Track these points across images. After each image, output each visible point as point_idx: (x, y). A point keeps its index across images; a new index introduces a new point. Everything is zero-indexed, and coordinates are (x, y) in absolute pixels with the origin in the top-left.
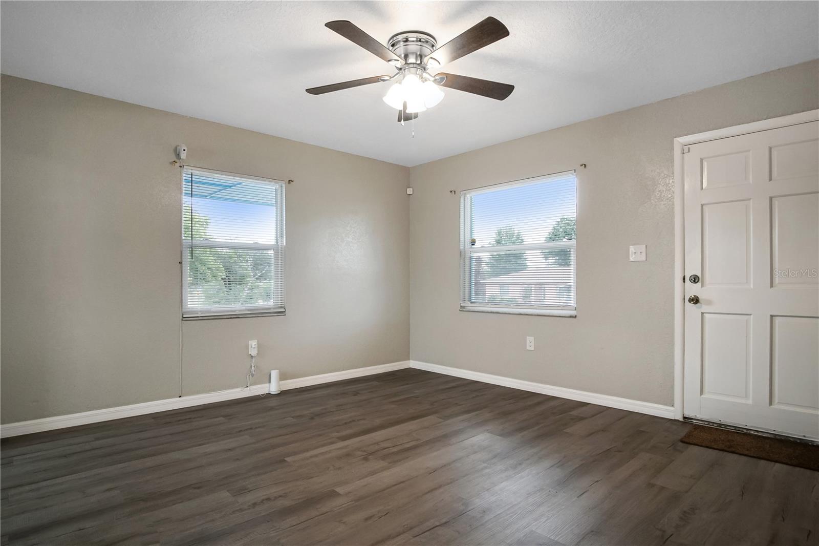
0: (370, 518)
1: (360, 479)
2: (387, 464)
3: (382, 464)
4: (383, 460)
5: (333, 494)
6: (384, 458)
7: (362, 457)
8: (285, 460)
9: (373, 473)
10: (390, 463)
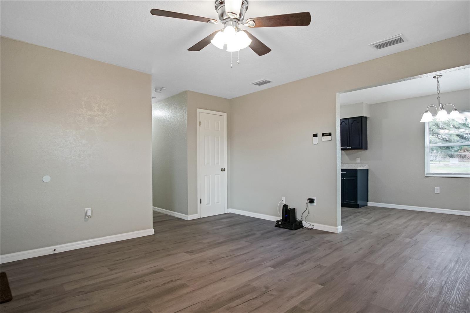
0: (252, 259)
1: (263, 274)
2: (251, 284)
3: (255, 284)
4: (254, 288)
5: (273, 266)
6: (254, 289)
7: (270, 290)
8: (321, 285)
9: (257, 278)
10: (250, 285)
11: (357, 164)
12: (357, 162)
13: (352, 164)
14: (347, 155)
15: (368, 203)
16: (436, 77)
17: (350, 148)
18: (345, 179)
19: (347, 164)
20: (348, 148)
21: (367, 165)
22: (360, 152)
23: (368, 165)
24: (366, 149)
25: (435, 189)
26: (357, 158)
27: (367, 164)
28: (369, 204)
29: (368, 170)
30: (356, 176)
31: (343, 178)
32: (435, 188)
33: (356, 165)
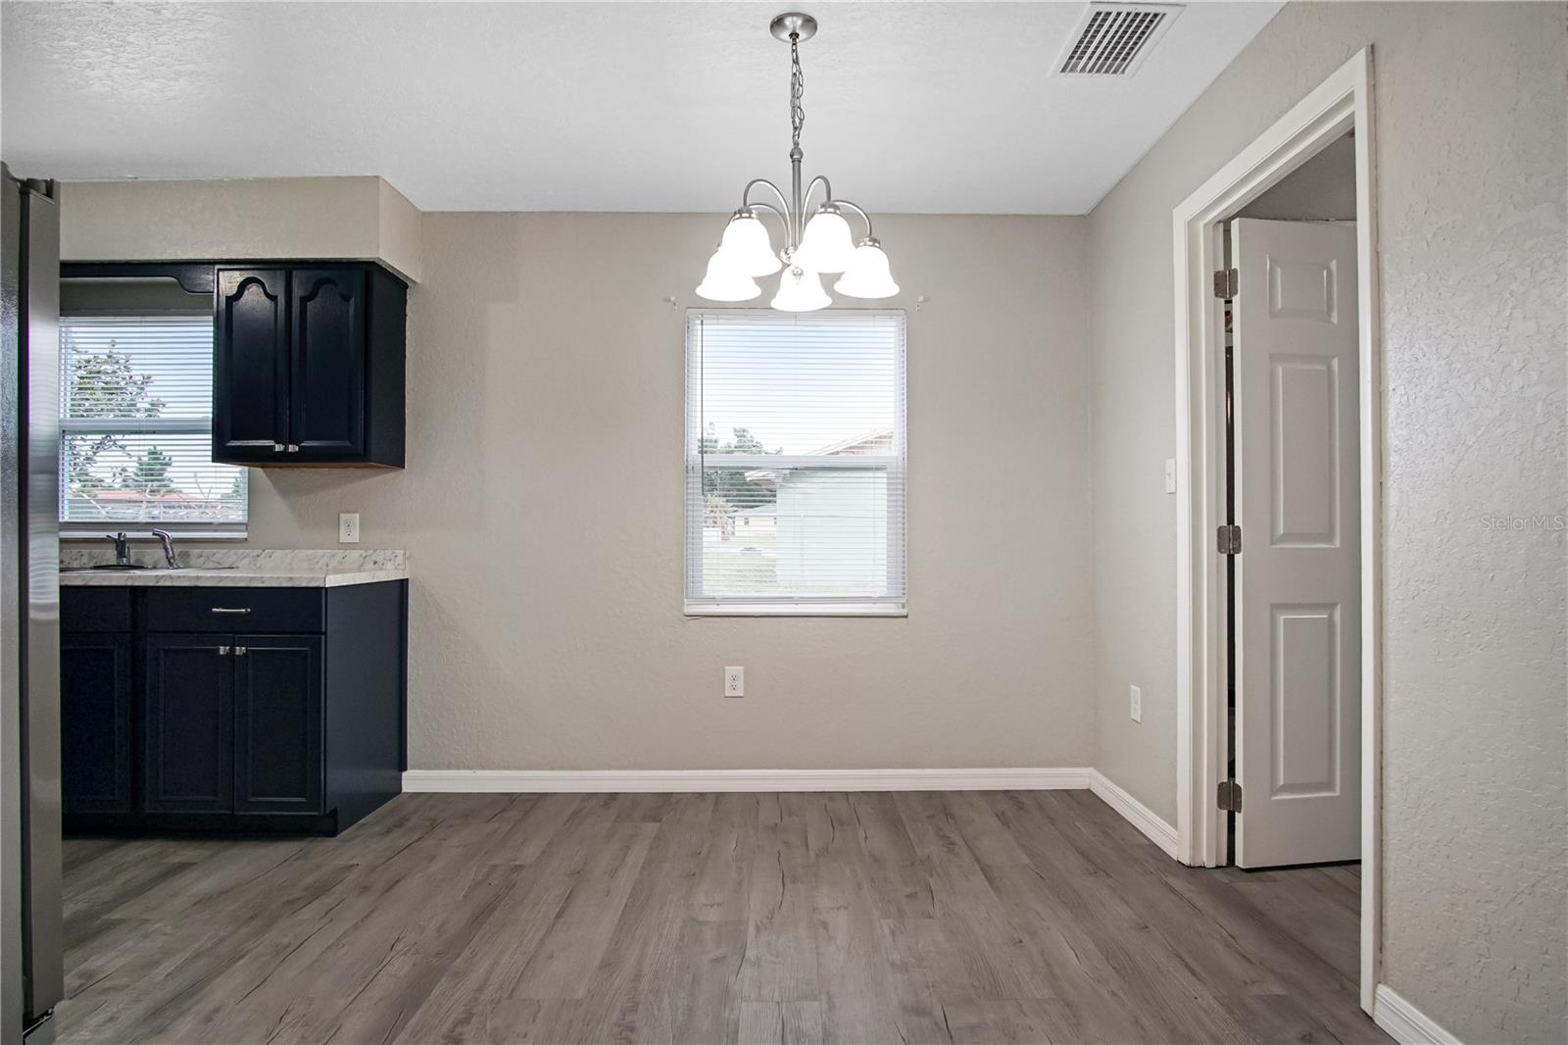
11: (340, 553)
12: (344, 538)
13: (310, 552)
14: (284, 492)
15: (404, 774)
16: (788, 22)
17: (292, 448)
18: (240, 650)
19: (278, 553)
20: (279, 448)
21: (400, 560)
22: (363, 477)
23: (405, 558)
24: (396, 459)
25: (728, 676)
26: (344, 517)
27: (400, 553)
28: (413, 781)
29: (402, 585)
30: (314, 632)
31: (232, 650)
32: (724, 669)
33: (338, 558)
